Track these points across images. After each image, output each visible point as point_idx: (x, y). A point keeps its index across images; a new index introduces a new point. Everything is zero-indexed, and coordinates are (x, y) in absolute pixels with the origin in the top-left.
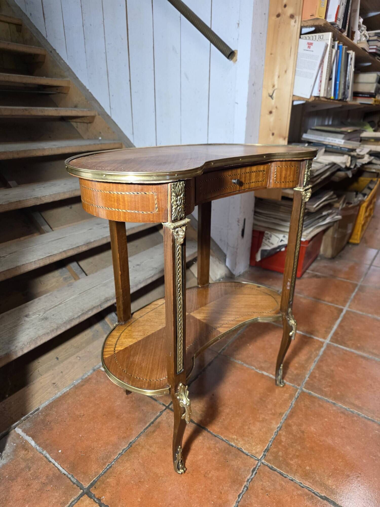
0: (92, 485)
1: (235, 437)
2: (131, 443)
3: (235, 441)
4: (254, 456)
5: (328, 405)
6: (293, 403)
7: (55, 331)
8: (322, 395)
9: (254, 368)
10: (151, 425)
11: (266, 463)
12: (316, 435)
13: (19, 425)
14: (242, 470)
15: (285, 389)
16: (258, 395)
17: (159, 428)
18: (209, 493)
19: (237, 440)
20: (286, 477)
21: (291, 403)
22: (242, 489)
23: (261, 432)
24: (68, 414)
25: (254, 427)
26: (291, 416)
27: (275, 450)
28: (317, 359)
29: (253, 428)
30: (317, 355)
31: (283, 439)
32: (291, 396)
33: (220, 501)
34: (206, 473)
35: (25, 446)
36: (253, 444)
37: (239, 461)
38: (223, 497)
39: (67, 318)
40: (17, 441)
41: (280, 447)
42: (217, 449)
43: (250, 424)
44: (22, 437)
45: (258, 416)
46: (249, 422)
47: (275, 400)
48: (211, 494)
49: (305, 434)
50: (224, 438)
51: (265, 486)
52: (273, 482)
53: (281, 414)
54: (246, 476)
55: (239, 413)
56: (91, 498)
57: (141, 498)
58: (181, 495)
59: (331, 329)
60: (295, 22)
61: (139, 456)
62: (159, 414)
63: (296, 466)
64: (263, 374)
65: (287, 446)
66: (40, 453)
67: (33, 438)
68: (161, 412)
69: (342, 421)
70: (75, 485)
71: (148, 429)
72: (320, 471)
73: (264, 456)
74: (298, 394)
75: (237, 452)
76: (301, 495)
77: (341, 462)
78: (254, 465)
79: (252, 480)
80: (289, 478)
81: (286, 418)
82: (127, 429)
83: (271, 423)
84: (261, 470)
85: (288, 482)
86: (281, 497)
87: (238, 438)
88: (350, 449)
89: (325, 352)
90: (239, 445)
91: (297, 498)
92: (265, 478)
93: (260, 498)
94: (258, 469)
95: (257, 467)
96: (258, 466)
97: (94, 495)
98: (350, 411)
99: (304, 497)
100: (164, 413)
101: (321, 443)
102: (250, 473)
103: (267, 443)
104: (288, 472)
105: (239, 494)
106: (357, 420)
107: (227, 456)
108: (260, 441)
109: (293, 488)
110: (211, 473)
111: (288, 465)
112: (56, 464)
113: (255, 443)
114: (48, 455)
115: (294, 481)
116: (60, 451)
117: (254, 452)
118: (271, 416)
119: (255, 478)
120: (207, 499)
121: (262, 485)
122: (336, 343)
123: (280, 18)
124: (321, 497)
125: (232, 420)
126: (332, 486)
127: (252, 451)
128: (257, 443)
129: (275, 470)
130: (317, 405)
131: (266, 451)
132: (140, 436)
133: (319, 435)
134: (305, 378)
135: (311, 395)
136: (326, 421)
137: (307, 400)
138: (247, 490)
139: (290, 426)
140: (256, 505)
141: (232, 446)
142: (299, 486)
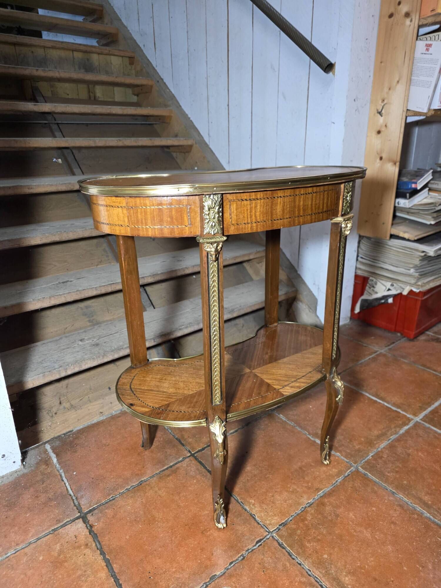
0: (90, 511)
1: (253, 501)
2: (142, 481)
3: (251, 506)
4: (266, 527)
5: (384, 493)
6: (339, 481)
7: (101, 358)
8: (382, 480)
9: (307, 433)
10: (169, 469)
11: (277, 537)
12: (353, 523)
13: (50, 442)
14: (246, 538)
17: (175, 473)
18: (200, 551)
19: (254, 505)
20: (293, 559)
21: (336, 480)
22: (237, 558)
23: (285, 503)
24: (95, 441)
25: (280, 496)
26: (329, 494)
27: (294, 526)
28: (393, 437)
29: (277, 497)
30: (396, 434)
31: (309, 517)
32: (340, 473)
33: (209, 563)
34: (205, 530)
35: (47, 462)
36: (271, 514)
37: (247, 527)
38: (213, 559)
39: (116, 347)
40: (43, 456)
41: (301, 525)
43: (276, 492)
44: (48, 453)
45: (289, 486)
46: (276, 490)
47: (318, 473)
48: (201, 552)
49: (339, 518)
50: (240, 499)
51: (264, 562)
52: (275, 560)
53: (318, 490)
54: (247, 545)
55: (268, 477)
56: (84, 522)
57: (129, 536)
58: (170, 545)
59: (430, 406)
60: (411, 21)
61: (145, 496)
62: (181, 459)
63: (312, 550)
64: (315, 442)
65: (310, 526)
66: (58, 470)
67: (57, 455)
68: (184, 459)
69: (396, 515)
70: (75, 508)
71: (164, 472)
72: (339, 564)
73: (277, 530)
74: (350, 472)
76: (304, 583)
77: (372, 561)
78: (262, 536)
79: (252, 551)
80: (297, 561)
81: (323, 495)
82: (144, 467)
83: (301, 497)
84: (267, 544)
85: (294, 565)
86: (279, 578)
87: (256, 503)
88: (391, 549)
89: (407, 432)
90: (254, 511)
91: (298, 584)
92: (268, 552)
93: (254, 572)
94: (264, 541)
95: (264, 540)
96: (266, 538)
97: (88, 522)
98: (411, 506)
99: (306, 586)
100: (187, 460)
101: (355, 533)
102: (253, 543)
103: (287, 517)
104: (298, 554)
105: (231, 561)
106: (417, 519)
107: (235, 519)
108: (280, 513)
109: (298, 573)
110: (211, 531)
111: (302, 546)
112: (67, 484)
113: (273, 513)
114: (63, 475)
115: (302, 566)
116: (75, 473)
117: (268, 522)
118: (305, 489)
119: (257, 549)
120: (196, 556)
121: (262, 559)
122: (429, 423)
123: (392, 18)
126: (348, 585)
127: (266, 520)
128: (275, 514)
129: (283, 548)
130: (369, 490)
131: (283, 525)
132: (153, 476)
133: (356, 524)
134: (367, 456)
135: (366, 476)
136: (373, 510)
137: (359, 481)
138: (243, 559)
139: (323, 505)
140: (246, 578)
141: (245, 511)
142: (306, 573)
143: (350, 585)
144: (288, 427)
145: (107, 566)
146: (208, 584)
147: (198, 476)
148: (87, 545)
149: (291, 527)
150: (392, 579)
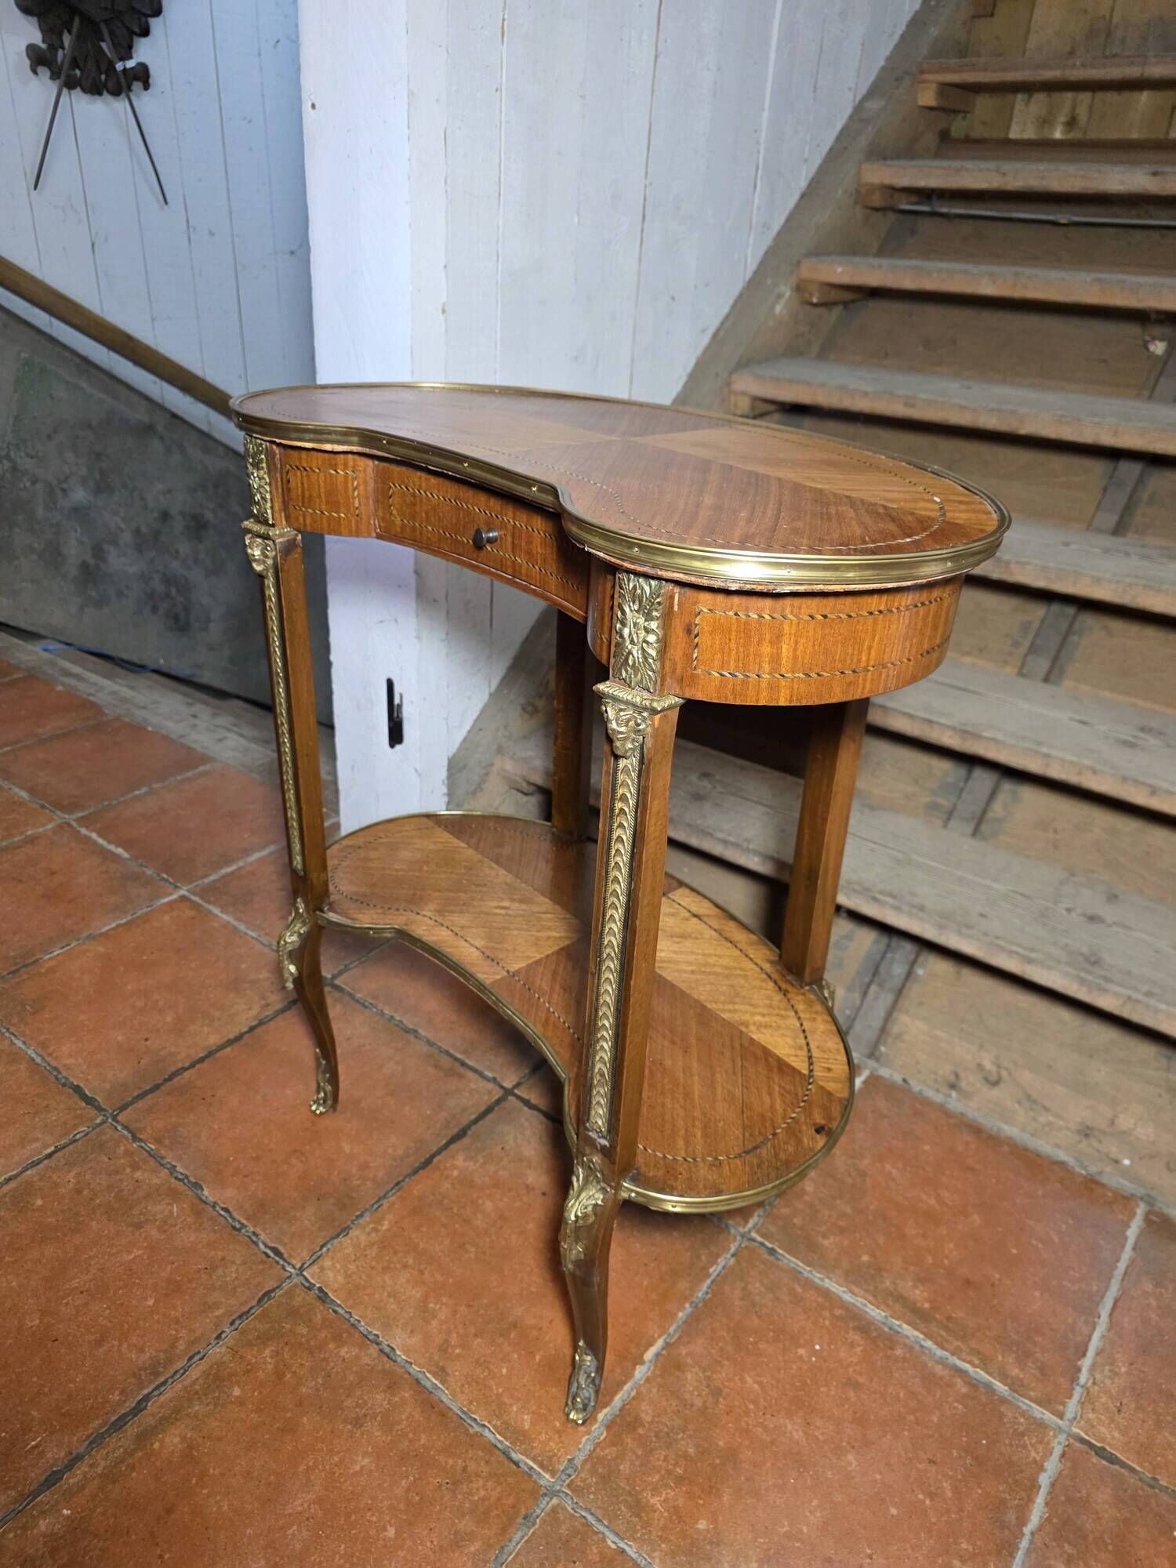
1: (385, 1227)
2: (416, 1031)
3: (371, 1226)
4: (314, 1262)
6: (486, 1433)
9: (672, 1338)
10: (457, 1063)
11: (286, 1286)
12: (337, 1465)
14: (285, 1226)
15: (558, 1424)
16: (532, 1321)
17: (447, 1075)
18: (254, 1155)
19: (376, 1230)
20: (232, 1323)
21: (487, 1424)
22: (237, 1217)
23: (386, 1294)
25: (408, 1281)
27: (318, 1318)
29: (404, 1277)
31: (347, 1352)
32: (518, 1436)
33: (228, 1175)
34: (303, 1154)
36: (352, 1267)
37: (314, 1226)
38: (235, 1179)
41: (323, 1335)
42: (358, 1182)
43: (422, 1272)
45: (444, 1300)
46: (426, 1272)
47: (504, 1371)
49: (349, 1427)
50: (389, 1202)
51: (226, 1267)
52: (231, 1287)
53: (441, 1373)
54: (267, 1232)
55: (467, 1251)
62: (490, 1075)
63: (254, 1361)
65: (322, 1356)
68: (494, 1080)
71: (446, 1056)
73: (307, 1285)
74: (531, 1468)
75: (337, 1223)
76: (173, 1346)
77: (220, 1507)
78: (291, 1256)
79: (254, 1242)
80: (229, 1330)
81: (424, 1387)
83: (412, 1332)
84: (271, 1267)
85: (217, 1325)
86: (187, 1297)
87: (380, 1234)
90: (359, 1233)
92: (249, 1273)
93: (204, 1250)
94: (277, 1262)
95: (282, 1262)
96: (286, 1264)
100: (490, 1086)
101: (302, 1468)
102: (272, 1241)
103: (344, 1302)
105: (231, 1209)
107: (332, 1201)
108: (357, 1287)
109: (198, 1333)
110: (299, 1165)
111: (264, 1339)
113: (353, 1273)
115: (214, 1343)
117: (328, 1264)
118: (439, 1340)
119: (257, 1251)
121: (233, 1263)
124: (147, 1398)
125: (442, 1229)
126: (162, 1441)
127: (332, 1258)
128: (350, 1276)
129: (260, 1301)
130: (466, 1524)
131: (321, 1295)
132: (430, 1043)
133: (334, 1473)
134: (617, 1535)
135: (520, 1520)
136: (385, 1529)
137: (494, 1495)
138: (234, 1228)
139: (389, 1388)
140: (191, 1239)
141: (357, 1217)
142: (196, 1350)
143: (161, 1446)
144: (683, 1285)
145: (229, 1040)
146: (186, 1181)
147: (443, 1115)
148: (267, 1005)
149: (316, 1314)
150: (167, 1556)
